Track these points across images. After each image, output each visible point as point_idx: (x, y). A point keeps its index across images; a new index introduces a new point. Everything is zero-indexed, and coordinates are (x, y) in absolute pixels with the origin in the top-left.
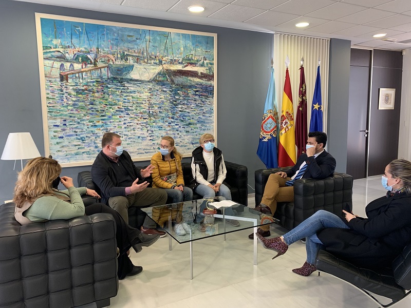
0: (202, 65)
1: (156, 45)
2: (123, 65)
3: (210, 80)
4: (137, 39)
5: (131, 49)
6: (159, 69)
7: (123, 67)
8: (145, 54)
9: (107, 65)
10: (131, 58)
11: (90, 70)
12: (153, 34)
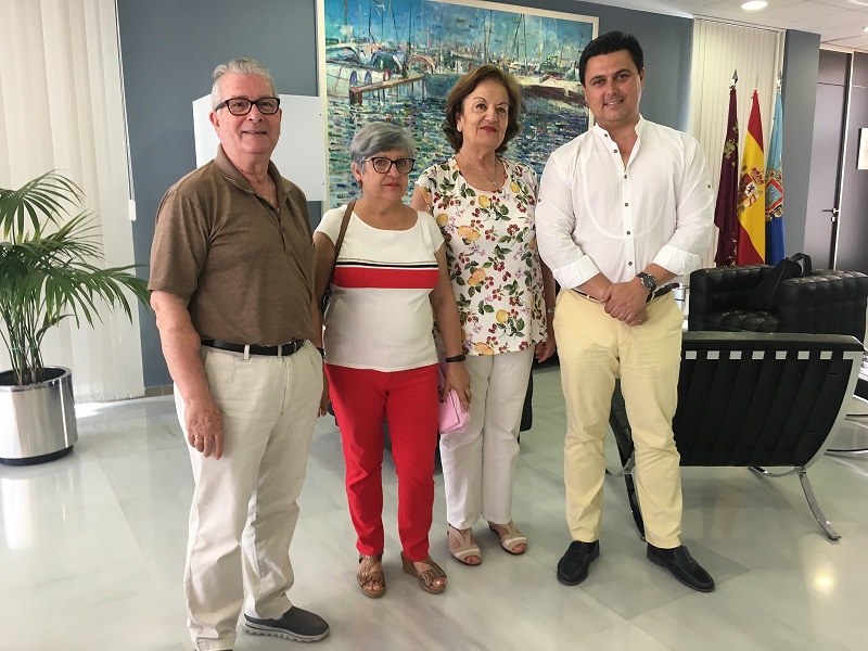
1: (501, 38)
2: (447, 75)
3: (582, 105)
4: (471, 26)
5: (462, 45)
7: (448, 80)
8: (483, 55)
10: (459, 63)
11: (396, 85)
12: (496, 17)
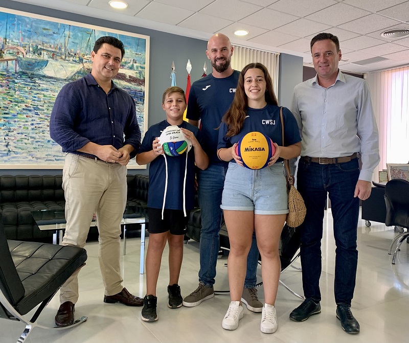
0: (131, 68)
1: (77, 41)
2: (35, 59)
3: (140, 84)
4: (54, 33)
5: (46, 43)
6: (79, 67)
7: (36, 62)
8: (63, 50)
9: (16, 57)
10: (45, 53)
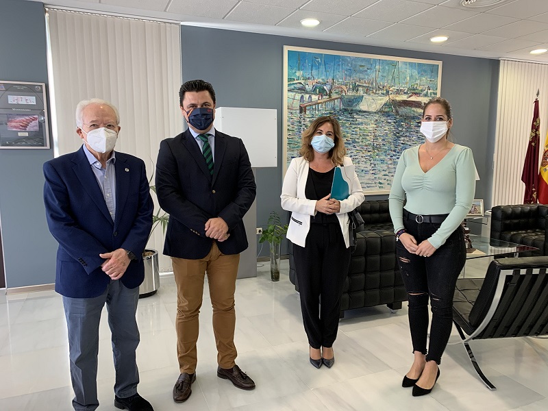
0: (426, 95)
1: (385, 75)
4: (368, 69)
5: (362, 79)
6: (386, 99)
7: (354, 98)
8: (374, 84)
9: (340, 96)
10: (361, 89)
11: (325, 102)
12: (382, 63)
